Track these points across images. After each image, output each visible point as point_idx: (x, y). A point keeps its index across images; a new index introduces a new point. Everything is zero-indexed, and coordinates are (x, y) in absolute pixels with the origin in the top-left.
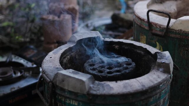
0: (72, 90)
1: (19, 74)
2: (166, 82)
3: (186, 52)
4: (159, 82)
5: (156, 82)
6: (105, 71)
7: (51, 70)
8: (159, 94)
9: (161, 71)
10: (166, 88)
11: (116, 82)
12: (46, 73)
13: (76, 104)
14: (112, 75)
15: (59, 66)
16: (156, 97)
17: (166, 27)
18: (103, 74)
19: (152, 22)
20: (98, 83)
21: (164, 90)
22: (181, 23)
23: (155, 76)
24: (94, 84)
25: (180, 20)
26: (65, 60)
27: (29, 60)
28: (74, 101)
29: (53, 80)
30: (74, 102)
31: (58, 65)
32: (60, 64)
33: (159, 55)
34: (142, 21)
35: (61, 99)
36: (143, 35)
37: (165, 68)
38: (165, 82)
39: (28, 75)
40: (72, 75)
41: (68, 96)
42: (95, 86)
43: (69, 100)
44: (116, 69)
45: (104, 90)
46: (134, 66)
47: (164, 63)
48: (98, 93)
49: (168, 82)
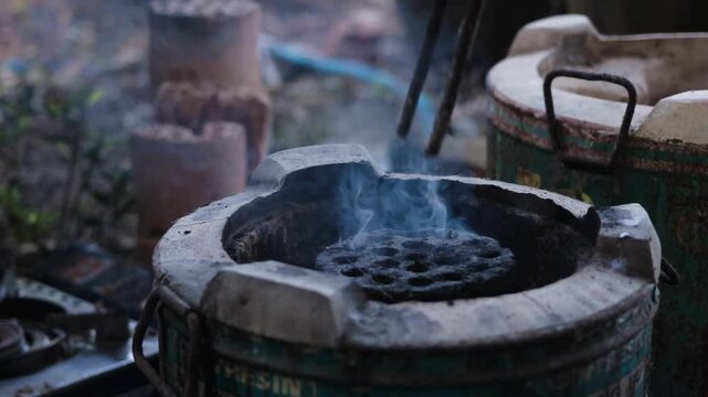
0: (280, 335)
1: (47, 342)
2: (640, 312)
3: (696, 226)
4: (616, 307)
5: (601, 306)
6: (402, 278)
7: (190, 271)
8: (613, 353)
9: (618, 271)
10: (639, 336)
11: (451, 304)
12: (173, 283)
13: (296, 392)
14: (427, 288)
15: (223, 257)
16: (604, 365)
17: (618, 132)
18: (393, 286)
19: (563, 118)
20: (382, 309)
21: (632, 342)
22: (675, 115)
23: (596, 286)
24: (366, 311)
25: (670, 103)
26: (242, 244)
27: (84, 294)
28: (286, 382)
29: (202, 302)
30: (289, 386)
31: (218, 253)
32: (225, 253)
33: (606, 216)
34: (525, 119)
35: (233, 375)
36: (528, 174)
37: (632, 257)
38: (636, 311)
39: (81, 345)
40: (278, 278)
41: (263, 360)
42: (369, 320)
43: (267, 379)
44: (443, 269)
45: (406, 330)
46: (510, 260)
47: (626, 238)
48: (383, 341)
49: (647, 313)
